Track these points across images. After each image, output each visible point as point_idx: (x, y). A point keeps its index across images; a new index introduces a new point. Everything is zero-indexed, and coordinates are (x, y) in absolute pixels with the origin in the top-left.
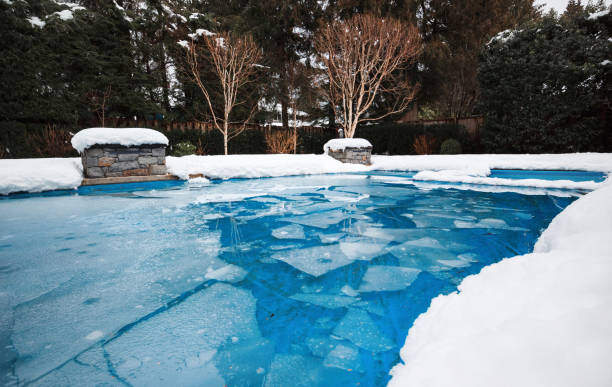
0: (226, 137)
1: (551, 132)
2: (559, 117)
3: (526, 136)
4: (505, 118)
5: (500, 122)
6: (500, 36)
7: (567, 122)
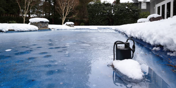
0: (24, 20)
1: (101, 22)
2: (102, 20)
3: (97, 23)
4: (94, 19)
5: (93, 20)
6: (91, 3)
7: (104, 20)
